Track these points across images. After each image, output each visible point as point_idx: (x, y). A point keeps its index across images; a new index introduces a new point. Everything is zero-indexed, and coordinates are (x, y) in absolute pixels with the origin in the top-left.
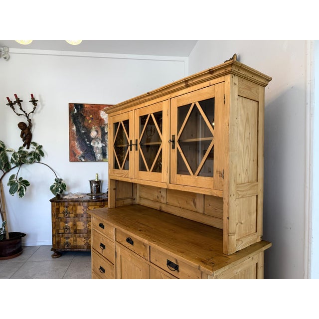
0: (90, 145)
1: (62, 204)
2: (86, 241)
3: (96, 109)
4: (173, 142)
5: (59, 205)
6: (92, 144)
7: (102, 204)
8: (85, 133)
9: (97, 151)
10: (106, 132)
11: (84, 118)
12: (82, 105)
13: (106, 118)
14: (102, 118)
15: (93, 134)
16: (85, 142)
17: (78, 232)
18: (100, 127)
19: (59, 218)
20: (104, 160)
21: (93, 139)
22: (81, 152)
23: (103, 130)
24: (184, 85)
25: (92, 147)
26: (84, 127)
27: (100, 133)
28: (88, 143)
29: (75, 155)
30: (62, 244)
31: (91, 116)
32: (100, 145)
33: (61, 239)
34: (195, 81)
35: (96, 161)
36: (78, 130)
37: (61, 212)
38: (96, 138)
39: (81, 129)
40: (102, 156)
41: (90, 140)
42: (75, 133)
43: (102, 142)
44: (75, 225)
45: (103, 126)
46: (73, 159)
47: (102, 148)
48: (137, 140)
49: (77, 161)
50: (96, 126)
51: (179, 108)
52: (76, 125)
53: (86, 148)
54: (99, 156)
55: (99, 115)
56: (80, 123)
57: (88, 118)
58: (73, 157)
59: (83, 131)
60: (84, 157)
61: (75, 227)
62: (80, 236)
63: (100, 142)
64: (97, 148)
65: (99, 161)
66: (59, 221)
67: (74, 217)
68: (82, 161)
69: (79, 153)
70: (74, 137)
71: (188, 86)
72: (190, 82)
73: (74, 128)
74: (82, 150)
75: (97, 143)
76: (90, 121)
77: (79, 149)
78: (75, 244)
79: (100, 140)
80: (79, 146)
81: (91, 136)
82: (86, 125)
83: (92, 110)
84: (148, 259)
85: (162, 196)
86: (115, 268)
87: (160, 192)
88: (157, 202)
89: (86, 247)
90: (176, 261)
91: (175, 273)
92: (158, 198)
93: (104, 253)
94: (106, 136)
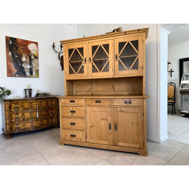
0: (22, 66)
1: (13, 102)
2: (31, 125)
3: (25, 43)
4: (116, 57)
5: (11, 103)
6: (23, 65)
7: (41, 101)
8: (18, 58)
9: (27, 70)
10: (32, 58)
11: (17, 48)
12: (15, 39)
13: (32, 50)
14: (30, 49)
15: (24, 59)
16: (19, 64)
17: (25, 119)
18: (29, 55)
19: (11, 112)
20: (31, 76)
21: (23, 62)
22: (16, 71)
23: (30, 57)
24: (124, 34)
25: (23, 68)
26: (17, 54)
27: (28, 59)
28: (20, 64)
29: (11, 72)
30: (14, 129)
31: (22, 47)
32: (29, 67)
33: (13, 125)
34: (129, 33)
35: (26, 77)
36: (13, 55)
37: (13, 107)
38: (25, 62)
39: (15, 55)
40: (30, 74)
41: (22, 63)
42: (11, 57)
43: (30, 65)
44: (23, 115)
45: (30, 55)
46: (10, 74)
47: (30, 68)
49: (13, 76)
50: (26, 54)
51: (120, 43)
52: (11, 52)
53: (19, 68)
54: (28, 74)
55: (28, 47)
56: (14, 50)
57: (20, 48)
58: (10, 73)
59: (17, 57)
60: (18, 74)
61: (23, 117)
62: (27, 122)
63: (28, 65)
64: (27, 68)
65: (28, 77)
66: (12, 113)
67: (22, 111)
68: (16, 77)
69: (14, 71)
70: (10, 60)
71: (125, 34)
72: (127, 33)
73: (10, 54)
74: (16, 69)
75: (26, 65)
76: (21, 50)
77: (14, 69)
78: (24, 128)
79: (28, 63)
80: (14, 66)
81: (22, 60)
82: (19, 52)
83: (23, 44)
84: (112, 105)
85: (93, 88)
86: (85, 119)
87: (92, 86)
88: (90, 91)
89: (31, 128)
90: (130, 100)
91: (130, 105)
92: (90, 89)
93: (74, 115)
94: (32, 61)
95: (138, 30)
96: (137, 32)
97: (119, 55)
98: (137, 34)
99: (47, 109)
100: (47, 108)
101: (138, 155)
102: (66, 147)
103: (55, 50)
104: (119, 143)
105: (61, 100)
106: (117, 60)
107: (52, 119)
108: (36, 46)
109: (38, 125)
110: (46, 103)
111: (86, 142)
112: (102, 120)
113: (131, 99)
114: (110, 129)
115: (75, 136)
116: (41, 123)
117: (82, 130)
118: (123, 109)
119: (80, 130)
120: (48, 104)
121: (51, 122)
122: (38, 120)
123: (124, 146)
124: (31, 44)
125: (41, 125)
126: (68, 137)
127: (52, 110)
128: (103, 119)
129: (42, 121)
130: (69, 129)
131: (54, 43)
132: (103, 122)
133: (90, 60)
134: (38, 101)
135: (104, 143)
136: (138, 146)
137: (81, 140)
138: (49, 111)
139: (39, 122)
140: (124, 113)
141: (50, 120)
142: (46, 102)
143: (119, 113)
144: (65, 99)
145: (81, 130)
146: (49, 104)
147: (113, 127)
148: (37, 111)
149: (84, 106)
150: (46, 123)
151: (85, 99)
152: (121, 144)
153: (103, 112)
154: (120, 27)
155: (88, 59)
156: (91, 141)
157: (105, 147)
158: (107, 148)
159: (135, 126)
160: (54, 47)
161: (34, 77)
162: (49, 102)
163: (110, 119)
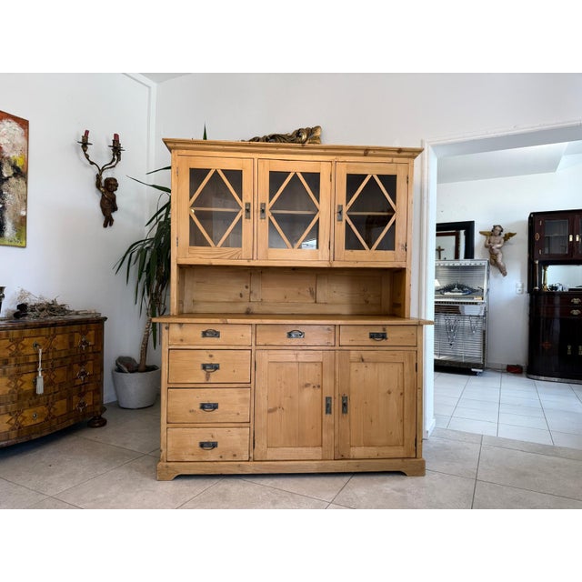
2: (13, 421)
4: (340, 212)
7: (52, 332)
13: (6, 145)
24: (362, 152)
34: (378, 153)
48: (263, 205)
51: (349, 176)
71: (365, 155)
72: (371, 152)
84: (337, 343)
85: (251, 292)
86: (253, 387)
87: (247, 287)
88: (241, 302)
89: (13, 434)
90: (384, 329)
91: (383, 342)
92: (241, 296)
93: (214, 377)
94: (5, 186)
95: (400, 150)
96: (396, 154)
97: (348, 207)
98: (395, 160)
99: (69, 361)
100: (70, 359)
101: (402, 477)
102: (183, 484)
103: (87, 157)
104: (352, 450)
105: (167, 328)
106: (340, 220)
107: (81, 395)
108: (22, 131)
109: (38, 421)
110: (66, 341)
111: (254, 461)
112: (306, 389)
113: (387, 328)
114: (328, 410)
115: (214, 445)
116: (47, 412)
117: (240, 425)
118: (366, 355)
119: (233, 425)
120: (71, 344)
121: (81, 405)
122: (38, 404)
123: (367, 456)
124: (5, 122)
125: (46, 420)
126: (190, 451)
127: (82, 364)
128: (307, 385)
129: (53, 404)
130: (193, 425)
131: (87, 132)
132: (308, 394)
133: (263, 211)
134: (44, 331)
135: (309, 456)
136: (401, 452)
137: (235, 455)
138: (76, 366)
139: (40, 409)
140: (368, 364)
141: (75, 399)
142: (67, 336)
143: (354, 367)
144: (184, 326)
145: (238, 425)
146: (77, 343)
147: (336, 406)
148: (40, 369)
149: (250, 348)
150: (64, 411)
151: (254, 327)
152: (357, 452)
153: (307, 366)
154: (318, 127)
155: (256, 208)
156: (271, 454)
157: (313, 467)
158: (318, 469)
159: (394, 399)
160: (85, 144)
161: (7, 243)
162: (77, 335)
163: (328, 383)
